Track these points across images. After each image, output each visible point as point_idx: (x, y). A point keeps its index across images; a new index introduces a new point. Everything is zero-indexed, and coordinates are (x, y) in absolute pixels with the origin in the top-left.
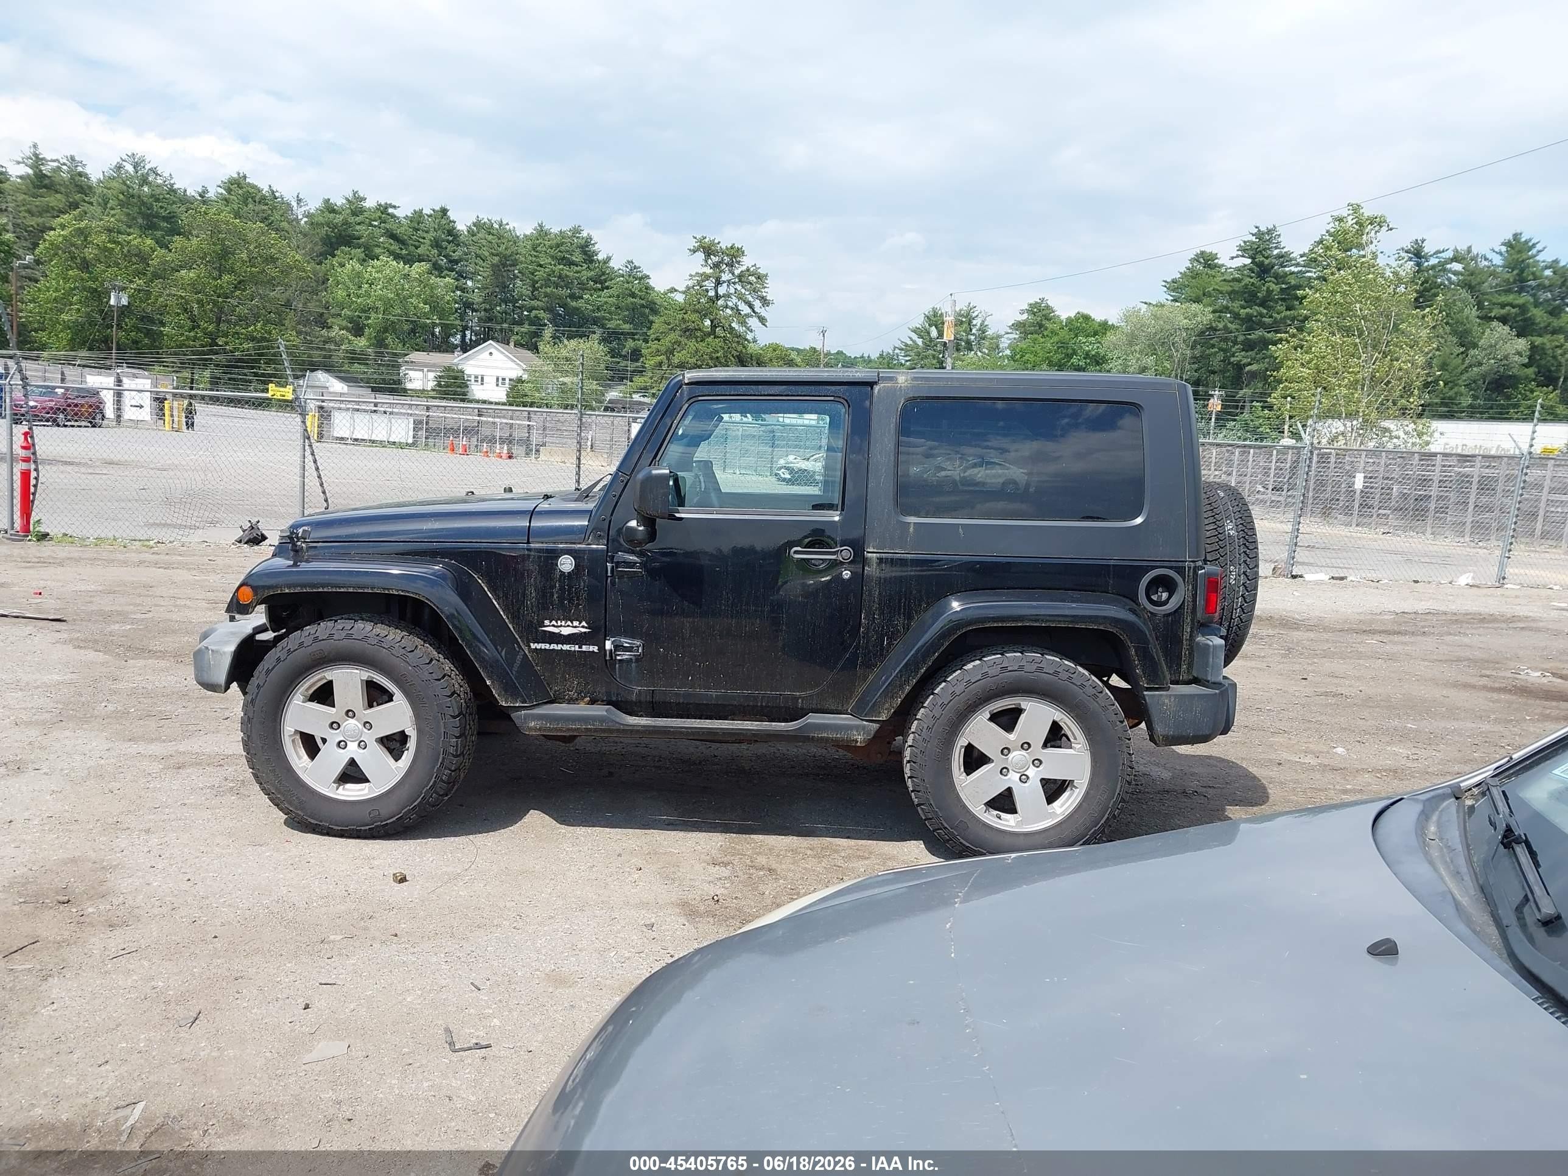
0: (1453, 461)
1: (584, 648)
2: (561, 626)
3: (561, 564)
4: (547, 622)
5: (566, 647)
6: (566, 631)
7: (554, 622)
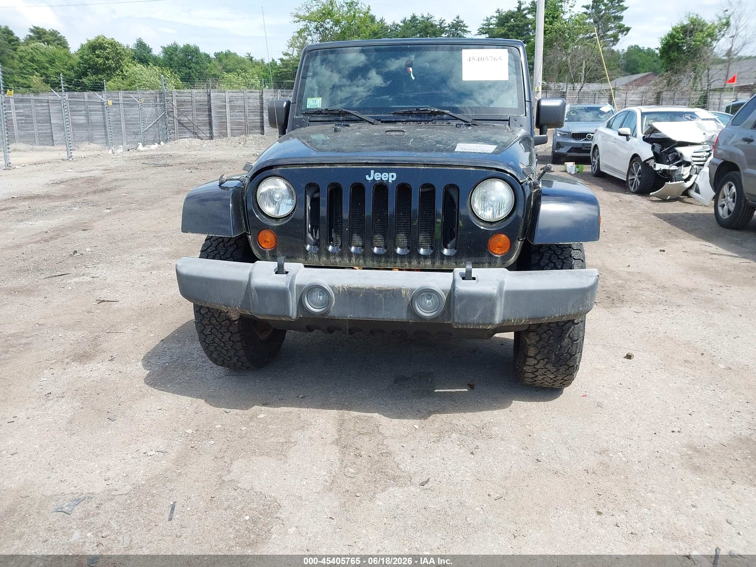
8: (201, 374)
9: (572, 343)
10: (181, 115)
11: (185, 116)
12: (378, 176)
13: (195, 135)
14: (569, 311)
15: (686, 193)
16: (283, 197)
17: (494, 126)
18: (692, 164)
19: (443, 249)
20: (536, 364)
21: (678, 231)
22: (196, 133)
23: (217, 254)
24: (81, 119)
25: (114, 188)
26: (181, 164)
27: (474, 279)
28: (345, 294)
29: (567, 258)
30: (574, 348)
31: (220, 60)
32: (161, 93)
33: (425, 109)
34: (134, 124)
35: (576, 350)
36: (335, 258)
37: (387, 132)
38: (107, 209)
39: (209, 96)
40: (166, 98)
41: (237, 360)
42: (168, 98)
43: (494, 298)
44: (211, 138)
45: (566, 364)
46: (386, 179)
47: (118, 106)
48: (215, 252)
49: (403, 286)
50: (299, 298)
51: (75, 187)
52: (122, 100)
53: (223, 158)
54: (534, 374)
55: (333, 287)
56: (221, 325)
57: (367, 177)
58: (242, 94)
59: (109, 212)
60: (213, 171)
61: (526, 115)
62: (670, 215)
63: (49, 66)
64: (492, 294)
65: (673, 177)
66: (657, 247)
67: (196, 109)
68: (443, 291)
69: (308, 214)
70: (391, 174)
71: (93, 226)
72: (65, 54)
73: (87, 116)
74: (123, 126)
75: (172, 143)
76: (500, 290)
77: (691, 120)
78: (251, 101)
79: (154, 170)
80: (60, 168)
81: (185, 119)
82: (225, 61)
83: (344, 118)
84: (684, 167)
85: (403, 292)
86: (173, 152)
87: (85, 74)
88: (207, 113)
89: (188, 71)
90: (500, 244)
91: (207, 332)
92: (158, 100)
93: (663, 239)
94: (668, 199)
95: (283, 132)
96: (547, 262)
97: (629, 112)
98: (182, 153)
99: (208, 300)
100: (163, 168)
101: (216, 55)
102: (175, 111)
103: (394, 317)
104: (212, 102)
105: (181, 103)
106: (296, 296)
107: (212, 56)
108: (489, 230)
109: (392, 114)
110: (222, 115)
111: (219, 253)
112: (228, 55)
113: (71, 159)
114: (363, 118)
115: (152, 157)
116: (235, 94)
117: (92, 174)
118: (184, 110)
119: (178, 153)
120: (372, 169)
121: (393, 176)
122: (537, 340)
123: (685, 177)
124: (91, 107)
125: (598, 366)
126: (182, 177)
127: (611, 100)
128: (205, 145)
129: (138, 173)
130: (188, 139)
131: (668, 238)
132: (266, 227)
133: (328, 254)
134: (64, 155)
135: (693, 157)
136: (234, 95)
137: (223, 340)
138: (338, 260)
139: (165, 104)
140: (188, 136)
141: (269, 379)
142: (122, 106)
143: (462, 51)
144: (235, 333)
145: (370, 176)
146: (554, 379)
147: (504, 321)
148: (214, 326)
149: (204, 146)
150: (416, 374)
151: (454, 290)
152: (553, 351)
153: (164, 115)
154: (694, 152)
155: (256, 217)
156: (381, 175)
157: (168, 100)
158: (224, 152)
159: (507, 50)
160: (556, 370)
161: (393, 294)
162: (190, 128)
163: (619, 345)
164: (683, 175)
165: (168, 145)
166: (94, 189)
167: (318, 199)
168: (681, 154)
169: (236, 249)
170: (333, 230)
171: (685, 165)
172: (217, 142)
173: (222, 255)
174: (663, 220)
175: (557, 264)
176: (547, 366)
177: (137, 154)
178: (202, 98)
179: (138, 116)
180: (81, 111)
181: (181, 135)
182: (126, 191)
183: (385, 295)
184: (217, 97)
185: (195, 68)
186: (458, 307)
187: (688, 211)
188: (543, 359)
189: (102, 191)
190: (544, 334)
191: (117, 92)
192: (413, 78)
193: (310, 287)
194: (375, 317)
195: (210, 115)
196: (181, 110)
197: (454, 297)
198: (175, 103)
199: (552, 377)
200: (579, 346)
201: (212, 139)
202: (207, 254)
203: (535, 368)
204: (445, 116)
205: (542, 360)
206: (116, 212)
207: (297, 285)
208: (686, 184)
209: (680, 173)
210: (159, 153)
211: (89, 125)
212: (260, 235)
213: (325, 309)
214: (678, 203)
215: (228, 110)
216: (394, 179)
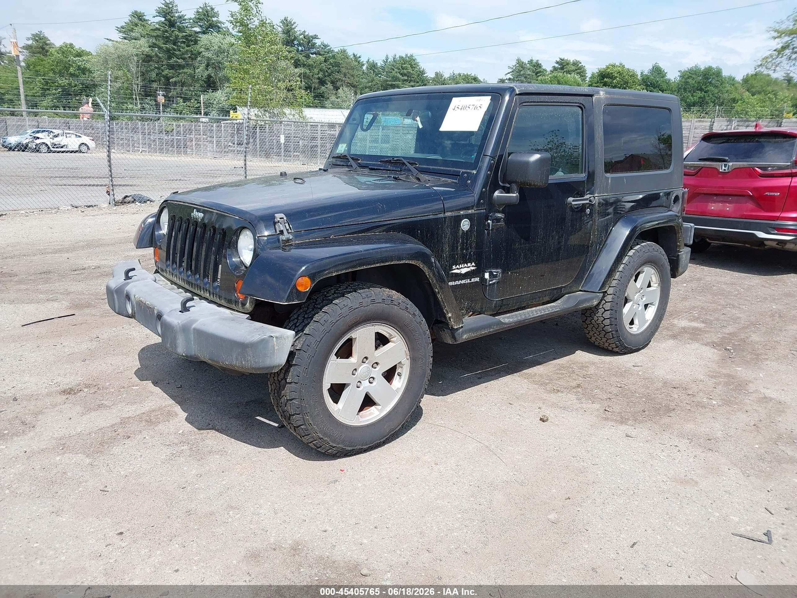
0: (326, 128)
1: (473, 280)
2: (462, 268)
3: (463, 226)
4: (454, 267)
5: (463, 282)
6: (464, 271)
7: (458, 266)
19: (213, 283)
28: (138, 304)
33: (398, 158)
46: (198, 218)
49: (156, 307)
55: (135, 297)
57: (192, 215)
61: (477, 171)
108: (235, 274)
109: (379, 162)
183: (150, 311)
216: (201, 218)
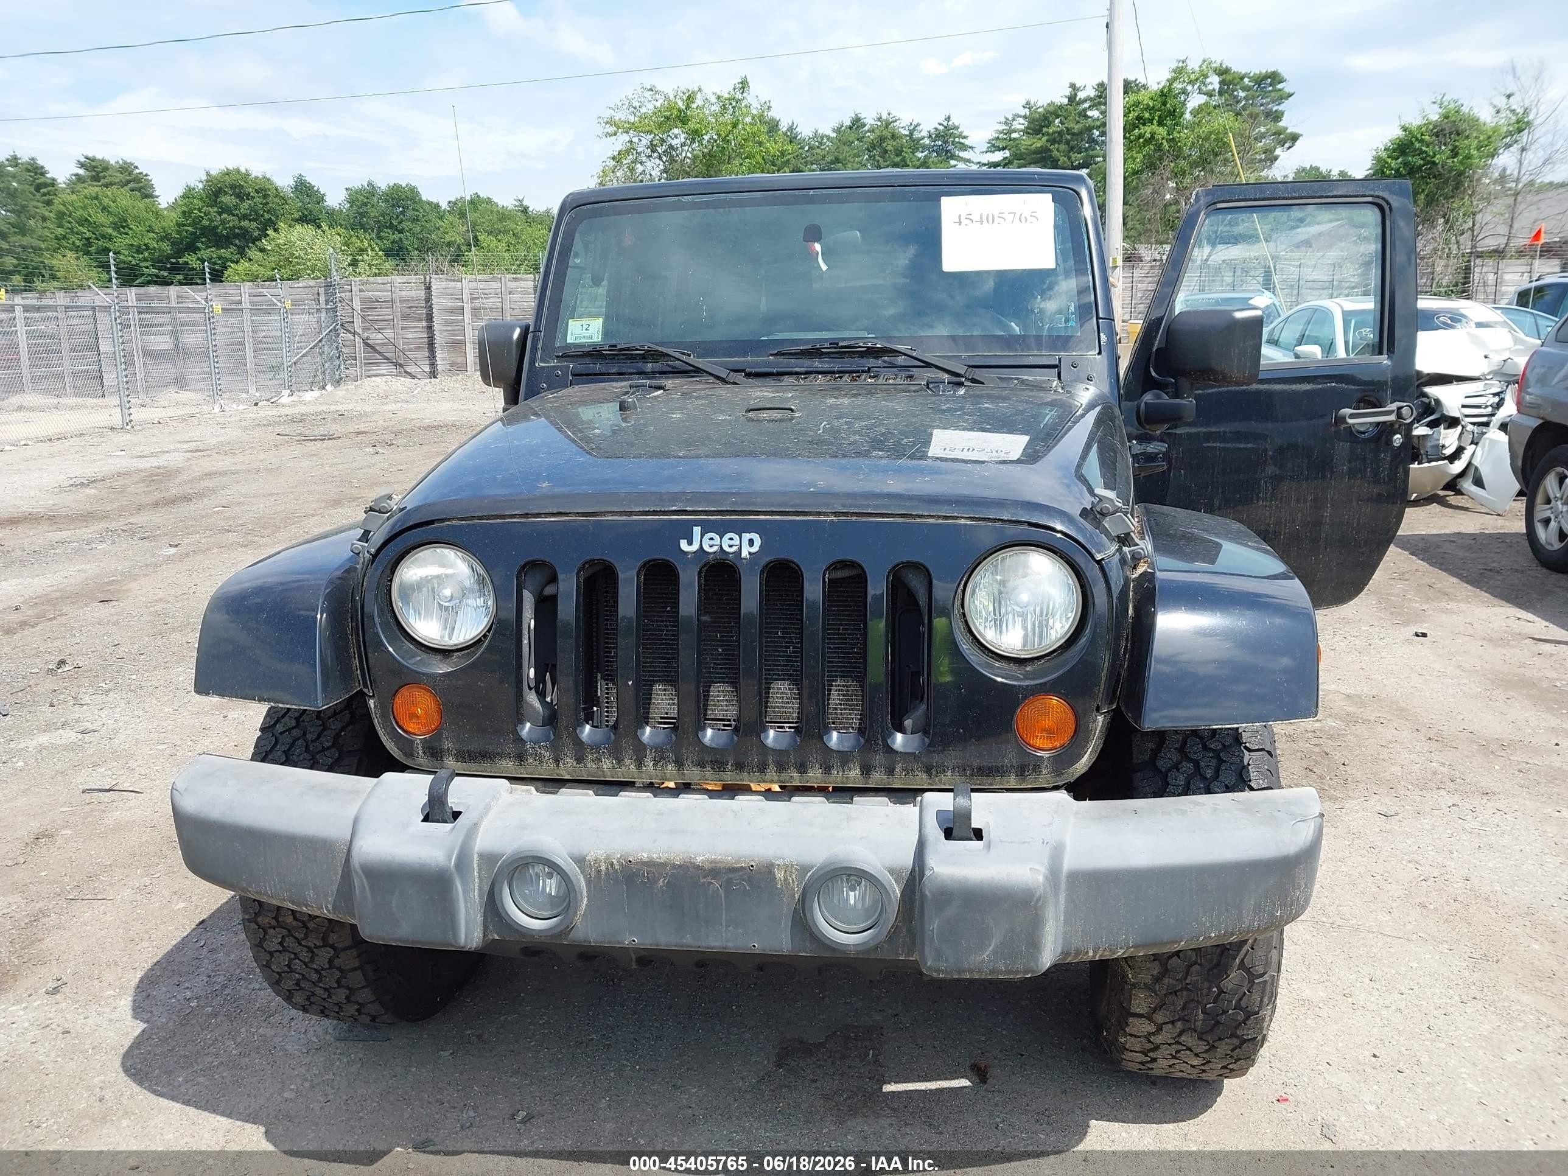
8: (275, 1035)
9: (1251, 982)
10: (369, 329)
11: (379, 330)
12: (712, 542)
13: (399, 366)
14: (1247, 922)
15: (1453, 485)
16: (464, 593)
17: (1023, 381)
18: (1463, 423)
19: (891, 735)
20: (1153, 1034)
21: (1450, 582)
22: (401, 365)
23: (298, 739)
24: (161, 342)
25: (200, 495)
26: (359, 433)
27: (978, 834)
28: (616, 880)
29: (1230, 746)
30: (1256, 996)
31: (462, 215)
32: (328, 286)
33: (853, 342)
34: (273, 349)
35: (1262, 1001)
36: (599, 760)
37: (749, 411)
38: (170, 545)
39: (428, 288)
40: (338, 295)
41: (358, 1010)
42: (343, 295)
43: (1039, 900)
44: (433, 374)
45: (1233, 1035)
46: (734, 549)
47: (239, 313)
48: (295, 732)
49: (778, 858)
50: (486, 889)
51: (119, 493)
52: (248, 301)
53: (450, 418)
54: (1147, 1056)
55: (580, 861)
56: (307, 928)
57: (684, 545)
58: (498, 285)
59: (174, 555)
60: (425, 448)
61: (1100, 353)
62: (1423, 538)
63: (115, 234)
64: (1029, 889)
65: (1422, 452)
66: (1407, 623)
67: (402, 315)
68: (892, 871)
69: (525, 642)
70: (746, 536)
71: (128, 590)
72: (147, 210)
73: (175, 335)
74: (249, 353)
75: (351, 385)
76: (1054, 872)
77: (1451, 327)
78: (516, 297)
79: (298, 450)
80: (100, 448)
81: (376, 338)
82: (470, 216)
83: (658, 366)
84: (1445, 429)
85: (780, 875)
86: (350, 407)
87: (192, 248)
88: (424, 324)
89: (397, 236)
90: (1047, 723)
91: (273, 945)
92: (322, 298)
93: (1416, 602)
94: (1412, 498)
95: (512, 398)
96: (1175, 757)
97: (1315, 310)
98: (368, 409)
99: (251, 886)
100: (319, 444)
101: (453, 204)
102: (358, 321)
103: (757, 944)
104: (435, 300)
105: (369, 305)
106: (480, 883)
107: (444, 206)
108: (1015, 686)
109: (771, 355)
110: (456, 328)
111: (305, 734)
112: (476, 202)
113: (129, 427)
114: (700, 366)
115: (301, 420)
116: (481, 285)
117: (162, 461)
118: (376, 318)
119: (358, 409)
120: (697, 523)
121: (751, 542)
122: (1155, 973)
123: (1448, 452)
124: (184, 317)
125: (1307, 993)
126: (355, 464)
127: (1267, 280)
128: (419, 389)
129: (262, 456)
130: (384, 378)
131: (1428, 599)
132: (413, 679)
133: (580, 751)
134: (116, 419)
135: (1463, 406)
136: (482, 287)
137: (315, 966)
138: (606, 764)
139: (336, 307)
140: (384, 372)
141: (447, 1054)
142: (247, 315)
143: (940, 200)
144: (345, 949)
145: (690, 543)
146: (1202, 1068)
147: (1065, 953)
148: (289, 931)
149: (416, 392)
150: (834, 1033)
151: (922, 874)
152: (1198, 1002)
153: (335, 329)
154: (1466, 397)
155: (389, 651)
156: (721, 538)
157: (342, 300)
158: (456, 406)
159: (1049, 196)
160: (1207, 1047)
161: (749, 880)
162: (387, 355)
163: (1355, 921)
164: (1443, 446)
165: (341, 392)
166: (157, 496)
167: (554, 599)
168: (1437, 401)
169: (347, 725)
170: (599, 675)
171: (1447, 424)
172: (444, 384)
173: (312, 741)
174: (1410, 554)
175: (1202, 764)
176: (1183, 1038)
177: (275, 412)
178: (413, 293)
179: (279, 333)
180: (161, 325)
181: (369, 370)
182: (224, 502)
183: (729, 881)
184: (443, 291)
185: (411, 229)
186: (934, 925)
187: (1463, 530)
188: (1173, 1022)
189: (173, 501)
190: (1175, 958)
191: (237, 286)
192: (824, 267)
193: (516, 860)
194: (704, 944)
195: (430, 329)
196: (370, 318)
197: (923, 896)
198: (357, 305)
199: (1195, 1062)
200: (1268, 989)
201: (435, 377)
202: (274, 739)
203: (1150, 1042)
204: (901, 360)
205: (1170, 1026)
206: (187, 555)
207: (481, 856)
208: (1451, 466)
209: (1437, 442)
210: (320, 409)
211: (179, 352)
212: (397, 700)
213: (561, 921)
214: (1435, 507)
215: (468, 316)
216: (755, 549)
